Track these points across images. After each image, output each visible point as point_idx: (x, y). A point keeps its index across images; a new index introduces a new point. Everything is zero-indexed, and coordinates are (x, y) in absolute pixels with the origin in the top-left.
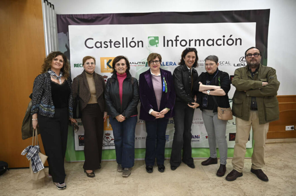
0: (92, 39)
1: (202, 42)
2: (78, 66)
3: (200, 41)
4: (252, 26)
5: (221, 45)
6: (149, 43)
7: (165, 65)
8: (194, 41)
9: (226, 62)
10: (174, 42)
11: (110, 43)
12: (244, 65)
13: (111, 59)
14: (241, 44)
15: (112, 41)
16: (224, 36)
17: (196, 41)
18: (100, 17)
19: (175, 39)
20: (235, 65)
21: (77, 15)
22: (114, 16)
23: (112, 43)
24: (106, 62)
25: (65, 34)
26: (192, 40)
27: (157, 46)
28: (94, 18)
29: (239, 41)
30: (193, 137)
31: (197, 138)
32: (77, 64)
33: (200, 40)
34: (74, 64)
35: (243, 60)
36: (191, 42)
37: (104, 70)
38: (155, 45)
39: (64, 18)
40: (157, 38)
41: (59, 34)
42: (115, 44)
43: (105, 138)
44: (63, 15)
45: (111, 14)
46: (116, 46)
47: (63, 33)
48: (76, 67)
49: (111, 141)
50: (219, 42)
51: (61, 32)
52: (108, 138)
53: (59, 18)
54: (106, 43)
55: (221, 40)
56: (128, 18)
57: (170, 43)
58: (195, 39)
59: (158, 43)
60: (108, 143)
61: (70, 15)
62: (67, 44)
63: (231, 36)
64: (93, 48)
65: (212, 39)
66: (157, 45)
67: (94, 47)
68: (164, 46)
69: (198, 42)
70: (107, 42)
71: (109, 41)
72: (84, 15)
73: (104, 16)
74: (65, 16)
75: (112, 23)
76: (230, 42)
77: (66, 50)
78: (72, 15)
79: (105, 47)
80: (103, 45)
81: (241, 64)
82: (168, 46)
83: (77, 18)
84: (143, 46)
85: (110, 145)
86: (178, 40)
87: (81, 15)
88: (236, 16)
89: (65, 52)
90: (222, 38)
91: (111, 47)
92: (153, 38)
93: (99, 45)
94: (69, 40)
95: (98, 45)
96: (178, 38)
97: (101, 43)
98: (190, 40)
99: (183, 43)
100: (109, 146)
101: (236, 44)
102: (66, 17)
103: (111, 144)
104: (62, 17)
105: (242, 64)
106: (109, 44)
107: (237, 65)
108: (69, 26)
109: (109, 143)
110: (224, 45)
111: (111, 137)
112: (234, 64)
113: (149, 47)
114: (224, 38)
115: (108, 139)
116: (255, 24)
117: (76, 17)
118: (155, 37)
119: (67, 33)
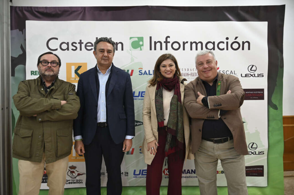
0: (57, 39)
1: (199, 45)
2: (36, 73)
3: (197, 44)
4: (263, 26)
5: (223, 49)
6: (131, 46)
7: (152, 74)
8: (189, 44)
9: (231, 71)
10: (164, 45)
11: (79, 44)
12: (253, 75)
13: (80, 65)
14: (249, 49)
15: (82, 42)
16: (227, 39)
17: (191, 43)
18: (68, 11)
19: (165, 41)
20: (242, 76)
21: (37, 7)
22: (86, 10)
23: (82, 45)
24: (73, 69)
25: (21, 32)
26: (187, 42)
27: (141, 50)
28: (59, 12)
29: (246, 45)
30: (189, 171)
31: (194, 173)
32: (34, 71)
33: (197, 42)
34: (31, 72)
35: (252, 69)
36: (186, 45)
37: (71, 79)
38: (139, 48)
39: (20, 10)
40: (141, 39)
41: (12, 31)
42: (86, 46)
43: (69, 172)
44: (19, 7)
45: (82, 7)
46: (89, 48)
47: (18, 30)
48: (34, 75)
49: (77, 176)
50: (221, 46)
51: (16, 29)
52: (73, 172)
53: (13, 11)
54: (74, 44)
55: (223, 42)
56: (104, 13)
57: (158, 45)
58: (191, 41)
59: (143, 45)
60: (73, 179)
61: (28, 7)
62: (23, 45)
63: (236, 38)
64: (57, 51)
65: (213, 42)
66: (141, 48)
67: (59, 49)
68: (151, 49)
69: (194, 45)
70: (76, 43)
71: (79, 42)
72: (46, 8)
73: (73, 10)
74: (22, 9)
75: (83, 19)
76: (235, 46)
77: (21, 52)
78: (31, 7)
79: (73, 50)
80: (71, 47)
81: (250, 74)
82: (155, 49)
83: (38, 12)
84: (122, 50)
85: (75, 181)
86: (169, 42)
87: (43, 7)
88: (242, 13)
89: (20, 55)
90: (225, 41)
91: (81, 50)
92: (137, 39)
93: (66, 46)
94: (25, 40)
95: (64, 46)
96: (169, 40)
97: (68, 44)
98: (184, 42)
99: (176, 46)
100: (75, 183)
101: (243, 49)
102: (24, 10)
103: (78, 180)
104: (18, 10)
105: (252, 74)
106: (78, 46)
107: (245, 76)
108: (27, 22)
109: (75, 179)
110: (227, 49)
111: (78, 172)
112: (241, 74)
113: (130, 50)
114: (227, 41)
115: (73, 174)
116: (266, 23)
117: (37, 10)
118: (138, 38)
119: (24, 30)
